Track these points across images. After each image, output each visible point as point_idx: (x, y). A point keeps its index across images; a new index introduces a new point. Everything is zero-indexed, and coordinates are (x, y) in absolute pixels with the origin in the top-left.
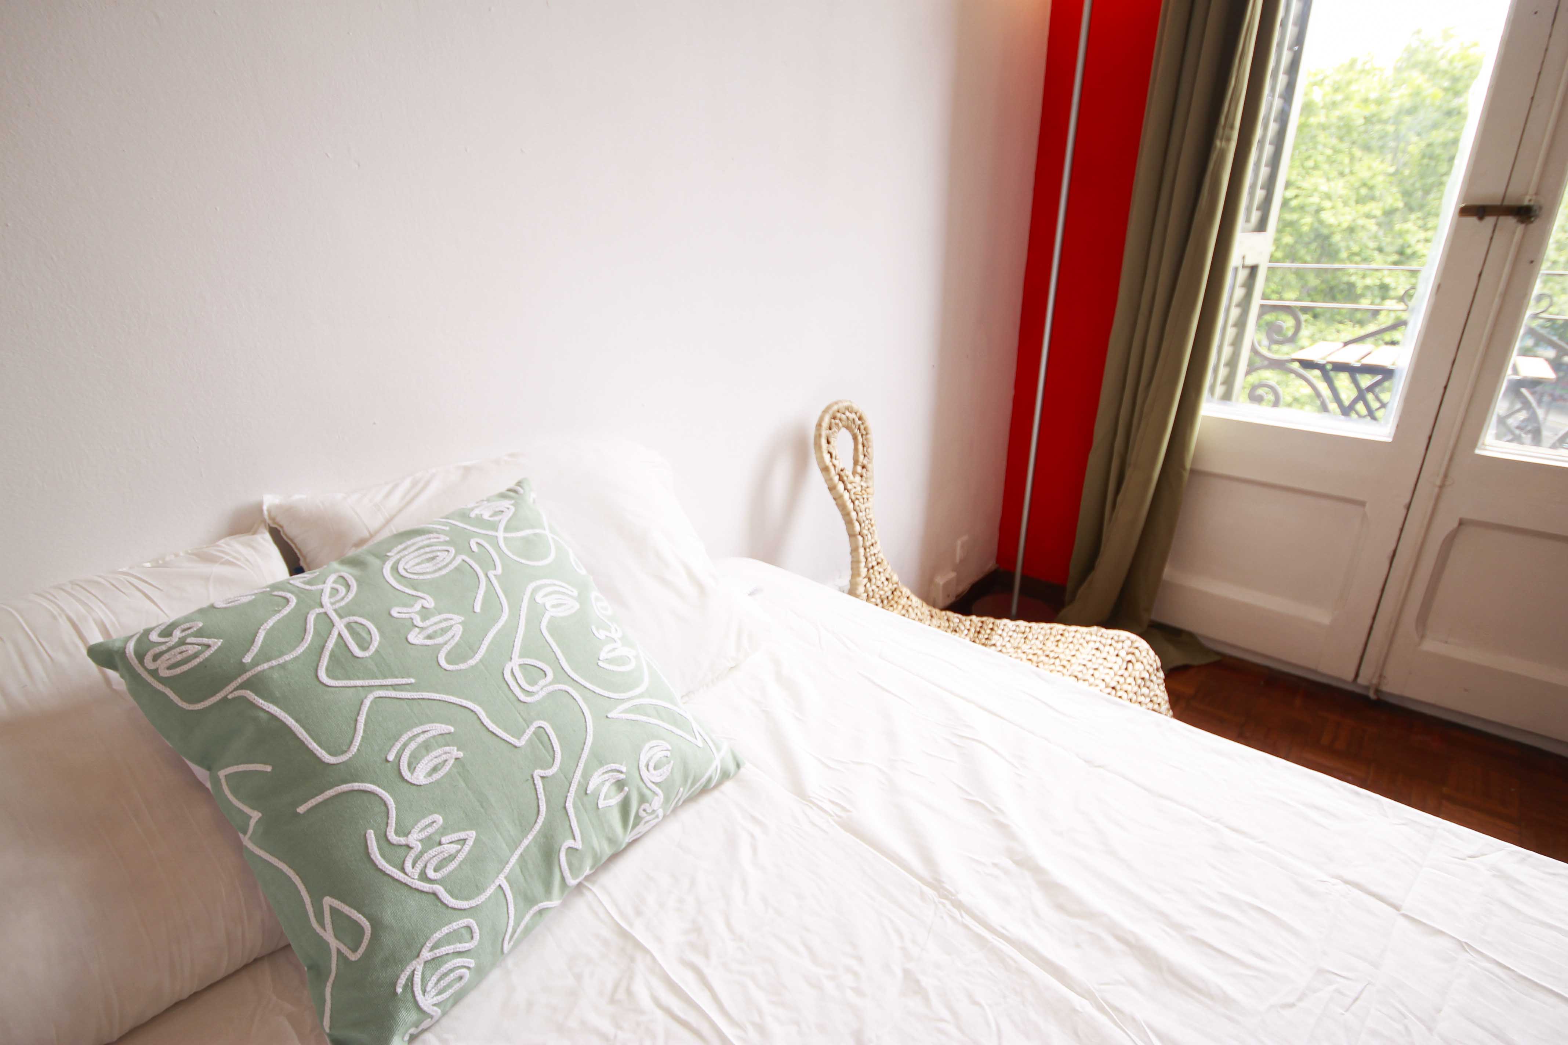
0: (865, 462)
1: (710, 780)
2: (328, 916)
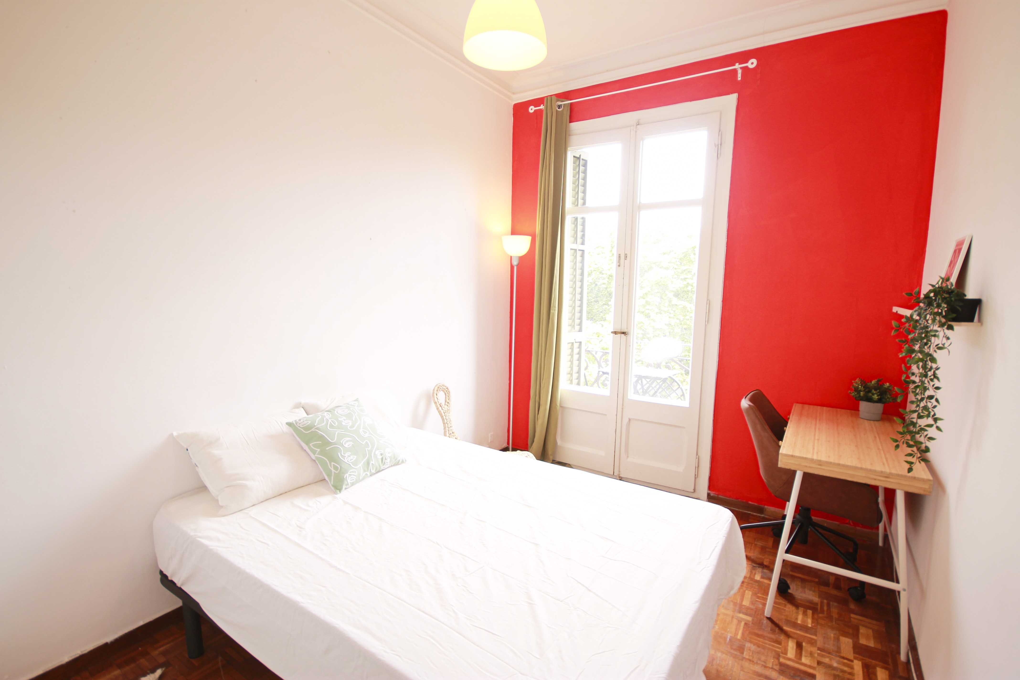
0: (449, 402)
1: (399, 461)
2: (332, 466)
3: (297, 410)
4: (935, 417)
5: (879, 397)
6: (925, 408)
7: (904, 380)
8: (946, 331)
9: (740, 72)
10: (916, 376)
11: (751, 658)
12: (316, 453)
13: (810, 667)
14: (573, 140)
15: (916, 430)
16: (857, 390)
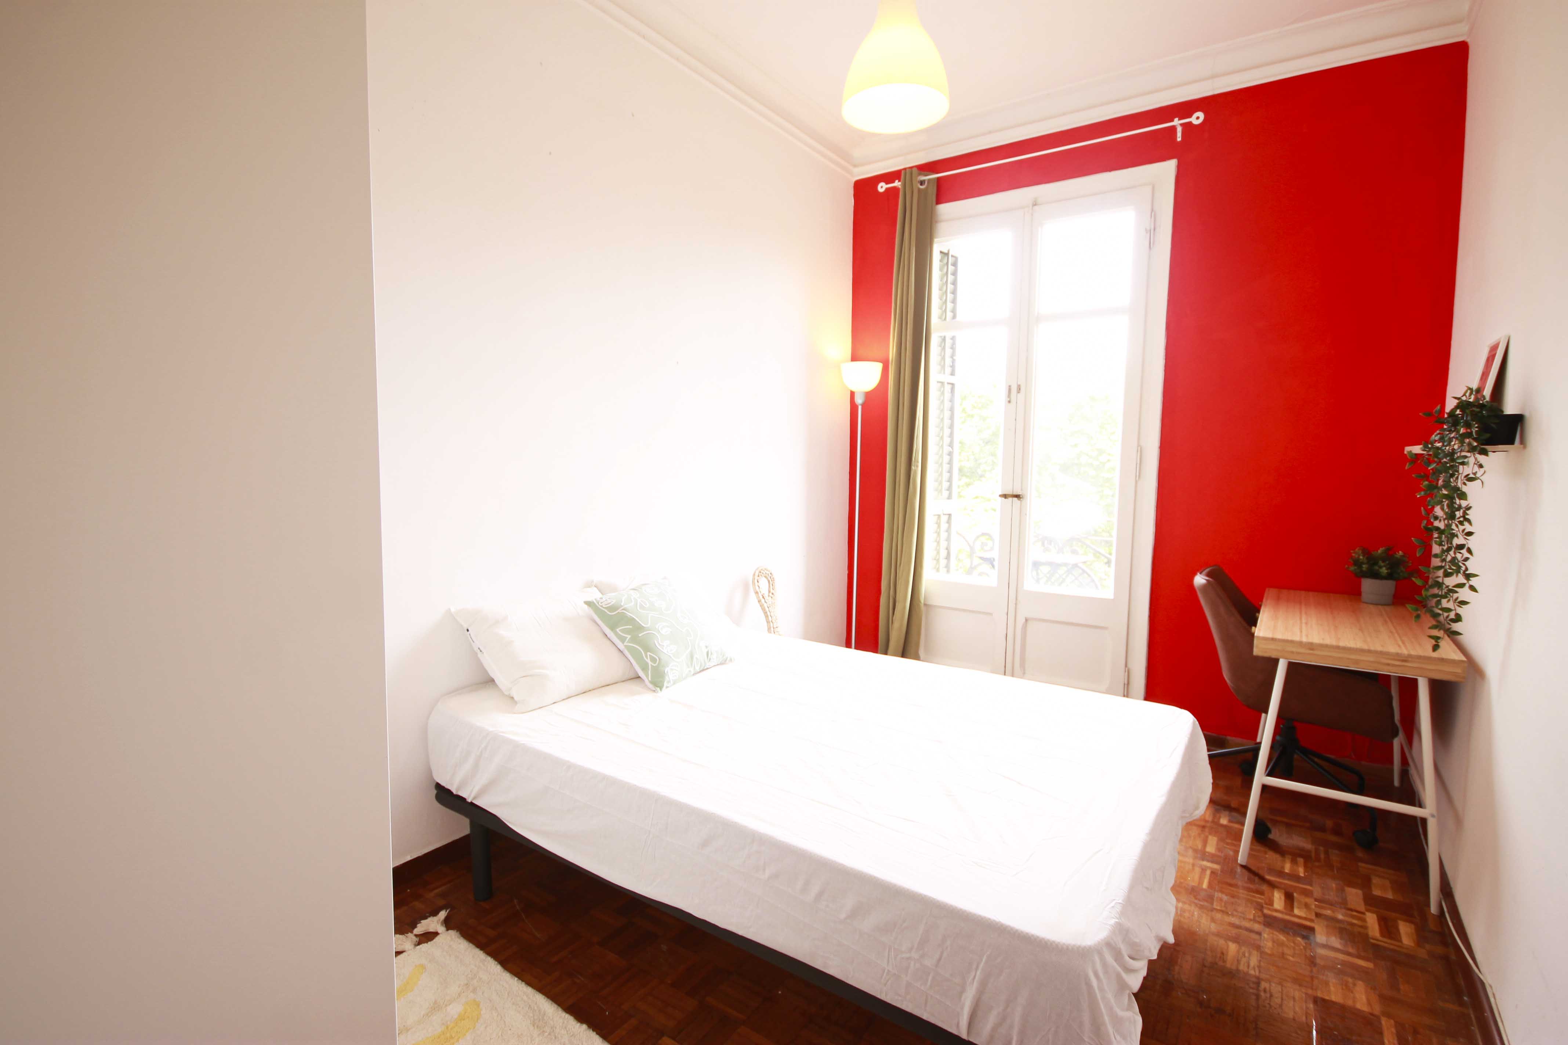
0: (773, 592)
1: (727, 658)
2: (648, 656)
3: (589, 589)
4: (1467, 572)
5: (1389, 571)
6: (1454, 561)
7: (1424, 527)
8: (1477, 456)
9: (1179, 130)
10: (1440, 521)
11: (1223, 909)
12: (626, 640)
13: (1305, 919)
14: (942, 228)
15: (1442, 593)
16: (1357, 563)
